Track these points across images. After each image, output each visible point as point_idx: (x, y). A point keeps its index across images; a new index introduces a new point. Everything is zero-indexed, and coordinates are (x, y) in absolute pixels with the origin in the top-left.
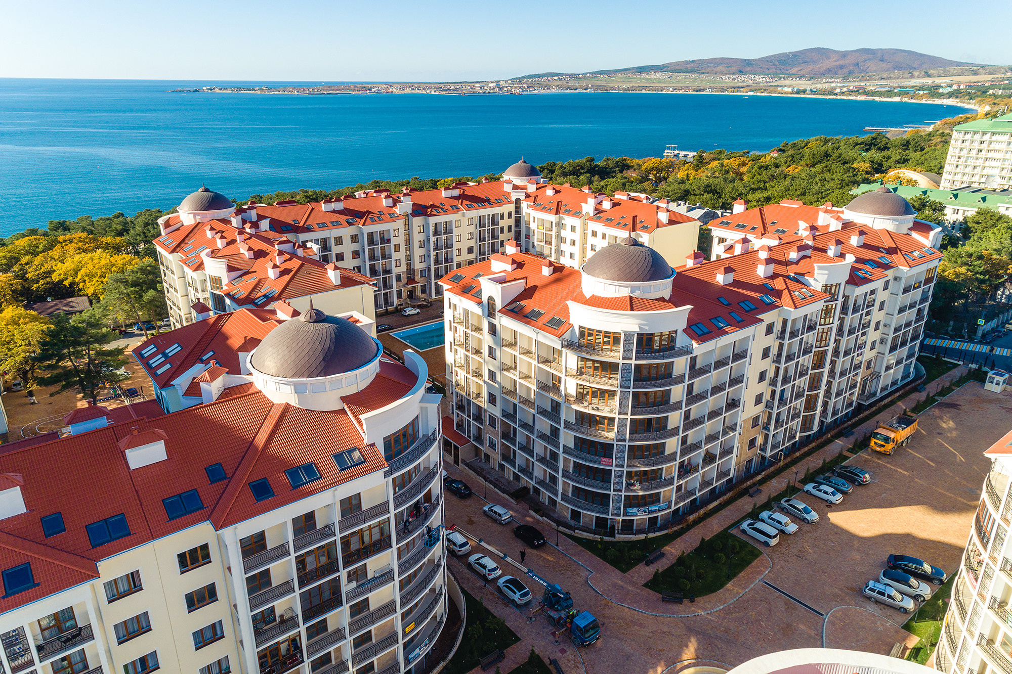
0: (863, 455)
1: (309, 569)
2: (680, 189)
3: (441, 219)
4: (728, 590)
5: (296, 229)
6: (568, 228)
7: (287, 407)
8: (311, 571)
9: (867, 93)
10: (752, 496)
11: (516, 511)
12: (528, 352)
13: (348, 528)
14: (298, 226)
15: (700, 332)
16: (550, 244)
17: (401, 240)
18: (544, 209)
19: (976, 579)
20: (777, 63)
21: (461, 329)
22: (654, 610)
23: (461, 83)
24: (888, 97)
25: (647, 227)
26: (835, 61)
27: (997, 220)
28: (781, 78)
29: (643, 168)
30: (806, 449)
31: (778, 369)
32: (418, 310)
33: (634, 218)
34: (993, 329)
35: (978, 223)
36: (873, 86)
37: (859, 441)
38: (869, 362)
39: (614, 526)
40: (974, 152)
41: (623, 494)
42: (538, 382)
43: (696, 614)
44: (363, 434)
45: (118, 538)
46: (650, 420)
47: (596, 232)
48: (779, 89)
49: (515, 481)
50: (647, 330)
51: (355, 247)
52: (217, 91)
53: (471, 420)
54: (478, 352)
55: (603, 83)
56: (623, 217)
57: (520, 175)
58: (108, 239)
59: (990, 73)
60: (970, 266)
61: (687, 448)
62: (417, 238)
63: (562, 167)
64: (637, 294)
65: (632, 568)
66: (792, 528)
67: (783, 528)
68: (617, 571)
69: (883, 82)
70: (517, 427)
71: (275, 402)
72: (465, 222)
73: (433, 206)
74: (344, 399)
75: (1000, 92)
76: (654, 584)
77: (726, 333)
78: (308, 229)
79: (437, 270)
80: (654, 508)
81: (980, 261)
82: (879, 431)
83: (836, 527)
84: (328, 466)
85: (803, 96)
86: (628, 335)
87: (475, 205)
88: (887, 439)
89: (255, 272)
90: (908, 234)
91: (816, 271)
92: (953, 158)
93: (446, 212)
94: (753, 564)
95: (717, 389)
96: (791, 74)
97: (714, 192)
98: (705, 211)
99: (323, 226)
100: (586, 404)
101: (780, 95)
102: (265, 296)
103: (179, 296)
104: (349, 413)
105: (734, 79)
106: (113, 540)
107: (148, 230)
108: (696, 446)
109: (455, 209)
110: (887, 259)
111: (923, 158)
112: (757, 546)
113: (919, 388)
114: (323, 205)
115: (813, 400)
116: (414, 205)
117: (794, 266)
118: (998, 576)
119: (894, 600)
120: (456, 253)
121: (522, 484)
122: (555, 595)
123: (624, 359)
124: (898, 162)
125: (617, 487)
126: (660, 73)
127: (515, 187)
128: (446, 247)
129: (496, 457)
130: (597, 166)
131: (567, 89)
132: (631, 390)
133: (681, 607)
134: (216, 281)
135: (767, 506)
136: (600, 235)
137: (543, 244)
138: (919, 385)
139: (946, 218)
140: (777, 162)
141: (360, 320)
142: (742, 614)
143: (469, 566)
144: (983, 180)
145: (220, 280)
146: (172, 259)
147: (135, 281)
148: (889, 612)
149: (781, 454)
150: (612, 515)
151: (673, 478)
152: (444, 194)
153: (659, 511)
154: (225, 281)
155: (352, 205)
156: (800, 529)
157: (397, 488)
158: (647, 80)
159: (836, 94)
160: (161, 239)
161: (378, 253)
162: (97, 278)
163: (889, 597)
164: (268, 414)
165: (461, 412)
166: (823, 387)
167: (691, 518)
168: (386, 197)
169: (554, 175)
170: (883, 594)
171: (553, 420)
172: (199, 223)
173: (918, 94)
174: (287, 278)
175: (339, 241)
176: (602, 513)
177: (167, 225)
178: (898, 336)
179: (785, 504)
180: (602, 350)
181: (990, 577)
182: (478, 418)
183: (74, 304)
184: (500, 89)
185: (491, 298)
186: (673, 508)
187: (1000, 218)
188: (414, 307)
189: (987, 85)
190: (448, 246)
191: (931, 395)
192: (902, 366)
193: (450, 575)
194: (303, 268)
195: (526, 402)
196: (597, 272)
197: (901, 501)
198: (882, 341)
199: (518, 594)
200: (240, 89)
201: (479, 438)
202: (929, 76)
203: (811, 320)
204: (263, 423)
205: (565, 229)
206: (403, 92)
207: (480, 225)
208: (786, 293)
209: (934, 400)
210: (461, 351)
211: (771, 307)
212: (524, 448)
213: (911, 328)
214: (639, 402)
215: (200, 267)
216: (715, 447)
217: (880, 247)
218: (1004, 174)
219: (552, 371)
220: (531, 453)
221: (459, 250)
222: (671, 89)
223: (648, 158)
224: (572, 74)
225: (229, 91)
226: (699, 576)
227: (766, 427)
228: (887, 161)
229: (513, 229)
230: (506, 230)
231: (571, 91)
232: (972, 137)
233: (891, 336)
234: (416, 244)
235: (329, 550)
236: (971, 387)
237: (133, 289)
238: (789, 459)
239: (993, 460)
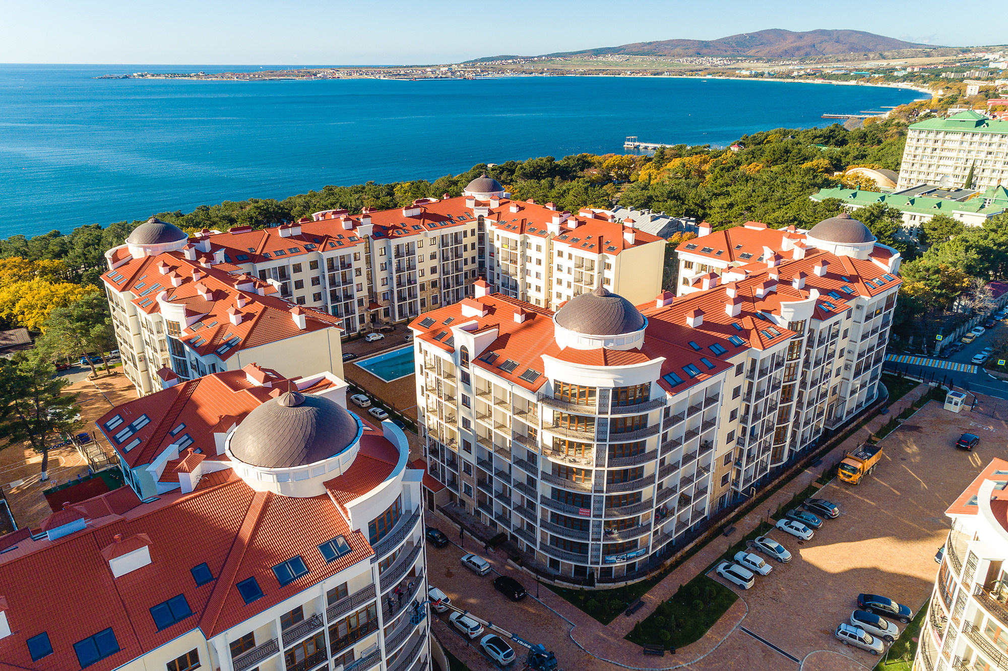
0: (832, 485)
1: (297, 661)
2: (643, 195)
3: (403, 241)
4: (708, 639)
5: (252, 258)
6: (534, 247)
7: (270, 497)
8: (300, 664)
9: (824, 77)
10: (726, 536)
11: (495, 560)
12: (502, 403)
13: (335, 616)
14: (255, 255)
15: (673, 383)
16: (516, 263)
17: (362, 264)
18: (508, 228)
19: (941, 636)
20: (734, 45)
21: (433, 375)
22: (636, 664)
23: (411, 67)
24: (844, 80)
25: (613, 249)
26: (792, 43)
27: (952, 227)
28: (739, 60)
29: (604, 165)
30: (777, 481)
31: (748, 407)
32: (382, 336)
33: (600, 238)
34: (950, 343)
35: (934, 229)
36: (830, 68)
37: (827, 470)
38: (835, 388)
39: (593, 574)
40: (929, 151)
41: (602, 543)
42: (514, 432)
43: (677, 667)
44: (348, 522)
45: (108, 655)
46: (626, 470)
47: (562, 252)
48: (737, 72)
49: (491, 527)
50: (622, 383)
51: (315, 273)
52: (149, 77)
53: (445, 466)
54: (450, 398)
55: (559, 67)
56: (589, 238)
57: (483, 190)
58: (45, 262)
59: (943, 55)
60: (928, 280)
61: (664, 493)
62: (379, 260)
63: (522, 168)
64: (611, 346)
65: (613, 619)
66: (766, 569)
67: (758, 569)
68: (598, 623)
69: (839, 65)
70: (493, 475)
71: (256, 490)
72: (427, 241)
73: (394, 227)
74: (327, 484)
75: (952, 75)
76: (634, 636)
77: (698, 381)
78: (266, 258)
79: (399, 292)
80: (632, 555)
81: (937, 275)
82: (846, 461)
83: (808, 564)
84: (315, 560)
85: (761, 79)
86: (604, 391)
87: (437, 224)
88: (854, 470)
89: (215, 316)
90: (868, 260)
91: (782, 309)
92: (909, 156)
93: (407, 233)
94: (730, 609)
95: (690, 434)
96: (748, 57)
97: (677, 198)
98: (669, 220)
99: (281, 253)
100: (563, 456)
101: (738, 78)
102: (227, 343)
103: (131, 334)
104: (333, 499)
105: (691, 62)
106: (103, 658)
107: (89, 251)
108: (672, 491)
109: (417, 229)
110: (850, 288)
111: (880, 154)
112: (733, 589)
113: (882, 410)
114: (280, 231)
115: (782, 432)
116: (375, 226)
117: (761, 302)
118: (960, 637)
119: (865, 643)
120: (418, 273)
121: (499, 530)
122: (539, 656)
123: (600, 413)
124: (856, 158)
125: (596, 536)
126: (617, 56)
127: (478, 204)
128: (409, 268)
129: (472, 503)
130: (557, 166)
131: (522, 73)
132: (608, 443)
133: (661, 660)
134: (174, 327)
135: (741, 546)
136: (566, 255)
137: (508, 263)
138: (883, 406)
139: (903, 225)
140: (738, 159)
141: (334, 382)
142: (721, 664)
143: (451, 624)
144: (938, 178)
145: (179, 325)
146: (122, 297)
147: (81, 315)
148: (861, 654)
149: (753, 490)
150: (592, 563)
151: (650, 524)
152: (404, 213)
153: (637, 557)
154: (183, 326)
155: (310, 229)
156: (773, 569)
157: (382, 569)
158: (604, 63)
159: (794, 78)
160: (109, 274)
161: (339, 279)
162: (37, 310)
163: (861, 639)
164: (250, 504)
165: (435, 456)
166: (792, 419)
167: (669, 562)
168: (346, 220)
169: (514, 177)
170: (855, 637)
171: (530, 471)
172: (150, 256)
173: (874, 77)
174: (250, 324)
175: (297, 268)
176: (581, 562)
177: (115, 259)
178: (862, 361)
179: (759, 543)
180: (578, 404)
181: (953, 638)
182: (453, 463)
183: (12, 337)
184: (453, 73)
185: (463, 348)
186: (651, 553)
187: (955, 224)
188: (377, 331)
189: (939, 67)
190: (411, 267)
191: (894, 418)
192: (866, 389)
193: (433, 637)
194: (267, 313)
195: (501, 450)
196: (570, 324)
197: (869, 534)
198: (847, 367)
199: (502, 654)
200: (174, 75)
201: (453, 483)
202: (884, 58)
203: (778, 356)
204: (246, 514)
205: (530, 248)
206: (350, 78)
207: (443, 244)
208: (754, 332)
209: (897, 423)
210: (434, 397)
211: (741, 348)
212: (500, 496)
213: (874, 352)
214: (616, 454)
215: (155, 308)
216: (690, 489)
217: (843, 276)
218: (957, 172)
219: (528, 423)
220: (508, 501)
221: (423, 271)
222: (629, 73)
223: (609, 155)
224: (527, 57)
225: (162, 78)
226: (678, 626)
227: (738, 463)
228: (845, 157)
229: (477, 246)
230: (469, 247)
231: (527, 75)
232: (927, 136)
233: (855, 362)
234: (378, 268)
235: (318, 641)
236: (932, 404)
237: (78, 324)
238: (761, 494)
239: (953, 520)
